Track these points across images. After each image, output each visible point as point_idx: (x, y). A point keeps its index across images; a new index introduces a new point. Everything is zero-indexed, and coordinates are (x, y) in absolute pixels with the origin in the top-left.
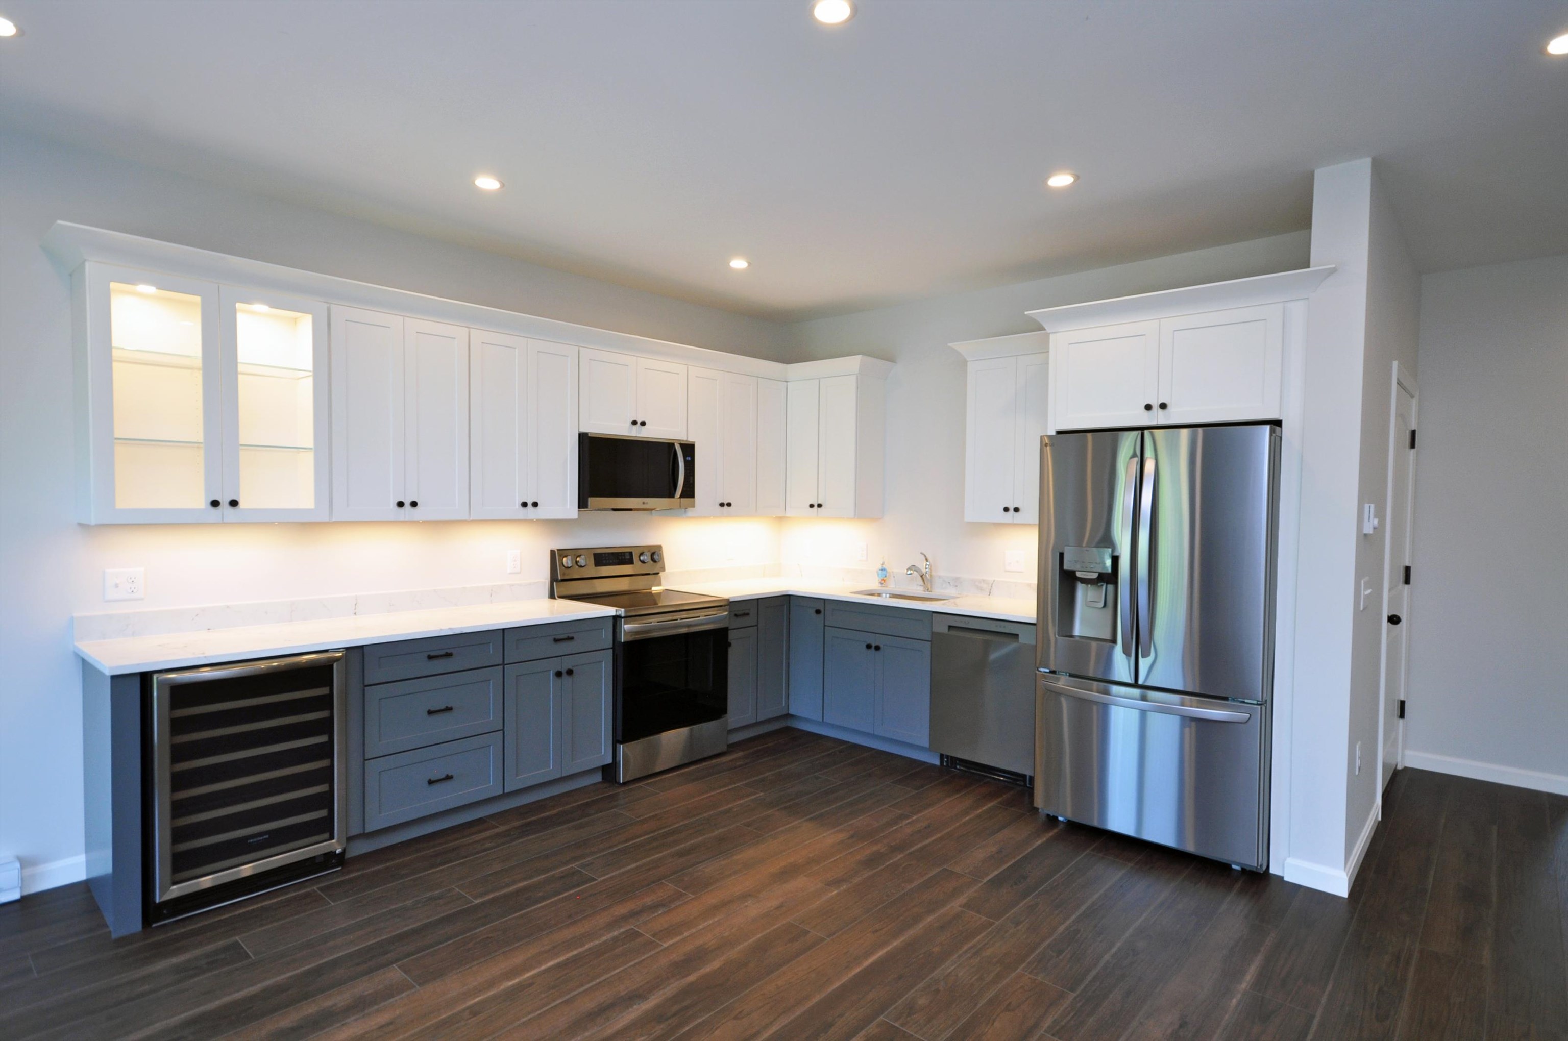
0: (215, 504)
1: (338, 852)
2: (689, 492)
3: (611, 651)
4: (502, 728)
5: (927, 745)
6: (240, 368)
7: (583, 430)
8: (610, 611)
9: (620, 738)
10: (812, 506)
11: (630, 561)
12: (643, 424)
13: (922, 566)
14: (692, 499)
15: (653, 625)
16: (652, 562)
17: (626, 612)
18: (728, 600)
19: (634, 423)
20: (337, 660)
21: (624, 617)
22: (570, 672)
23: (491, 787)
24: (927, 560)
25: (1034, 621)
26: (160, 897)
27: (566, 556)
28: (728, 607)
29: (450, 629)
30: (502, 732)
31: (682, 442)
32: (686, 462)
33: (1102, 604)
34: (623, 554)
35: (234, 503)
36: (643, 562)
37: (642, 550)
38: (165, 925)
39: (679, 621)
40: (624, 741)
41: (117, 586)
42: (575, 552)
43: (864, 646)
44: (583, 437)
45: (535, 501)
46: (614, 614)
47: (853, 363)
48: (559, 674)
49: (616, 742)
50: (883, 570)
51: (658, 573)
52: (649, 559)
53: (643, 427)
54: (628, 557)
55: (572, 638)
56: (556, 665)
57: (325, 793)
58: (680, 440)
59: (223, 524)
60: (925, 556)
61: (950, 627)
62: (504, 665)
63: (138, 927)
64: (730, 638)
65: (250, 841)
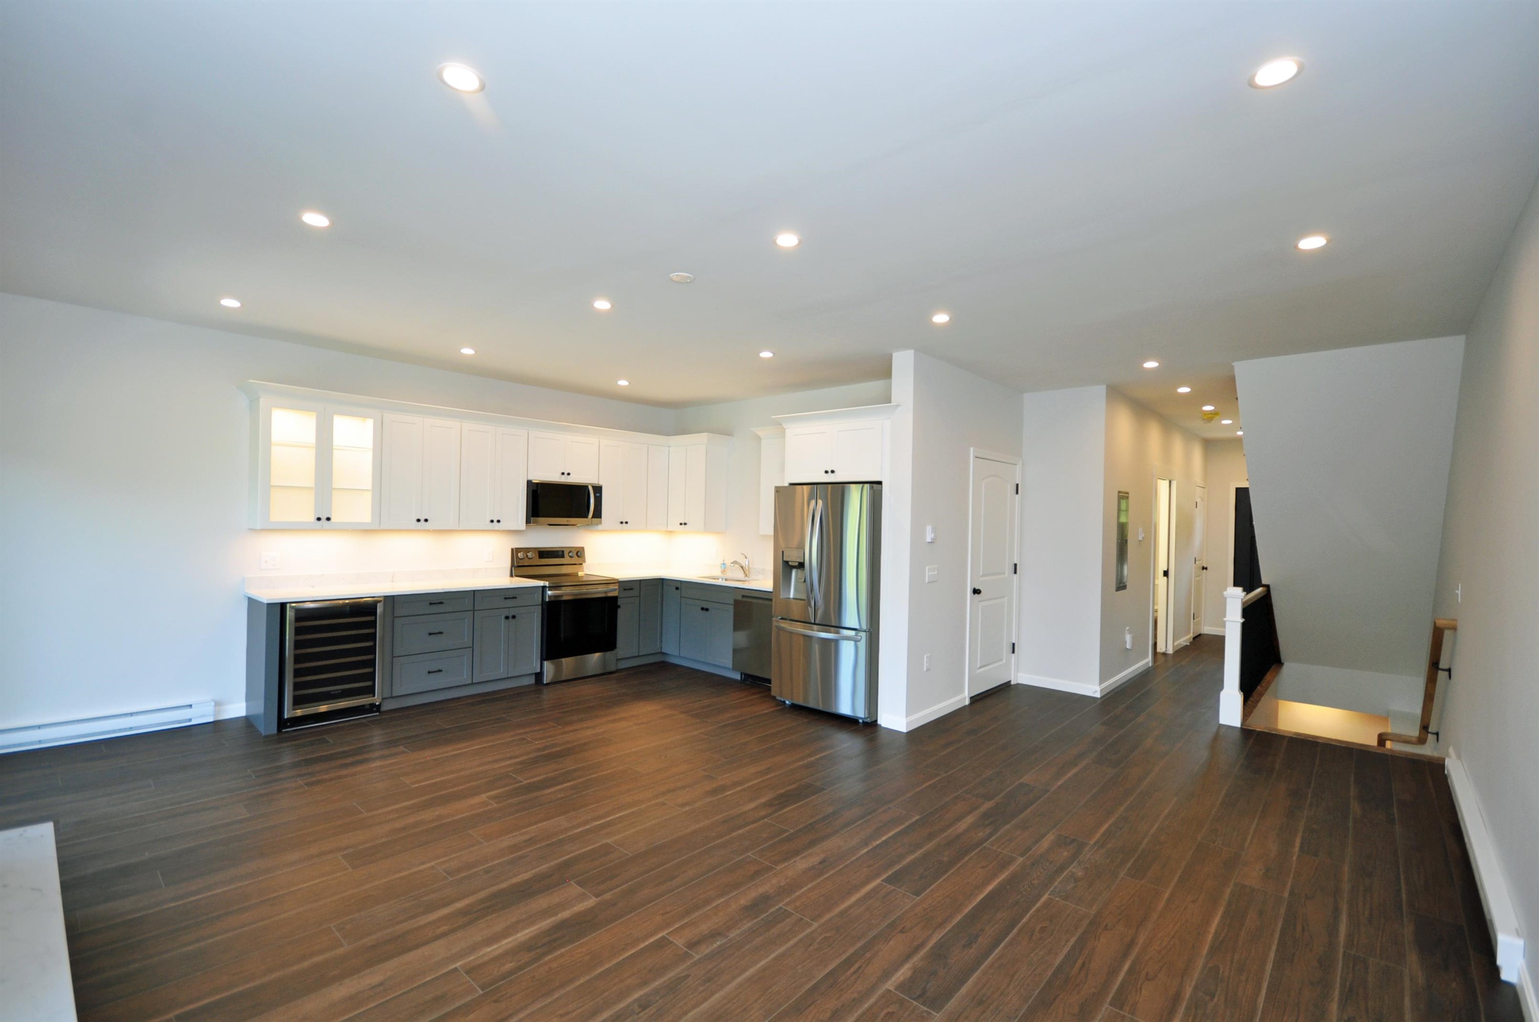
0: (319, 519)
1: (377, 704)
2: (598, 514)
3: (540, 607)
4: (471, 645)
5: (731, 666)
6: (334, 447)
7: (530, 478)
8: (540, 583)
9: (545, 658)
10: (681, 524)
11: (563, 556)
12: (569, 474)
13: (745, 563)
14: (599, 519)
15: (566, 593)
16: (577, 557)
17: (549, 584)
18: (618, 580)
19: (563, 474)
20: (380, 601)
21: (549, 587)
22: (514, 617)
23: (465, 678)
24: (746, 557)
25: (771, 590)
26: (287, 715)
27: (520, 552)
28: (618, 584)
29: (443, 589)
30: (471, 649)
31: (594, 485)
32: (595, 497)
33: (803, 580)
34: (557, 551)
35: (328, 519)
36: (571, 557)
37: (571, 550)
38: (288, 731)
39: (585, 590)
40: (546, 660)
41: (266, 562)
42: (526, 550)
43: (700, 609)
44: (529, 483)
45: (499, 519)
46: (542, 585)
47: (703, 437)
48: (507, 618)
49: (543, 659)
50: (724, 564)
51: (582, 564)
52: (575, 555)
53: (569, 476)
54: (561, 553)
55: (515, 598)
56: (506, 612)
57: (371, 672)
58: (592, 484)
59: (322, 530)
60: (744, 555)
61: (743, 596)
62: (474, 611)
63: (275, 731)
64: (620, 602)
65: (332, 693)
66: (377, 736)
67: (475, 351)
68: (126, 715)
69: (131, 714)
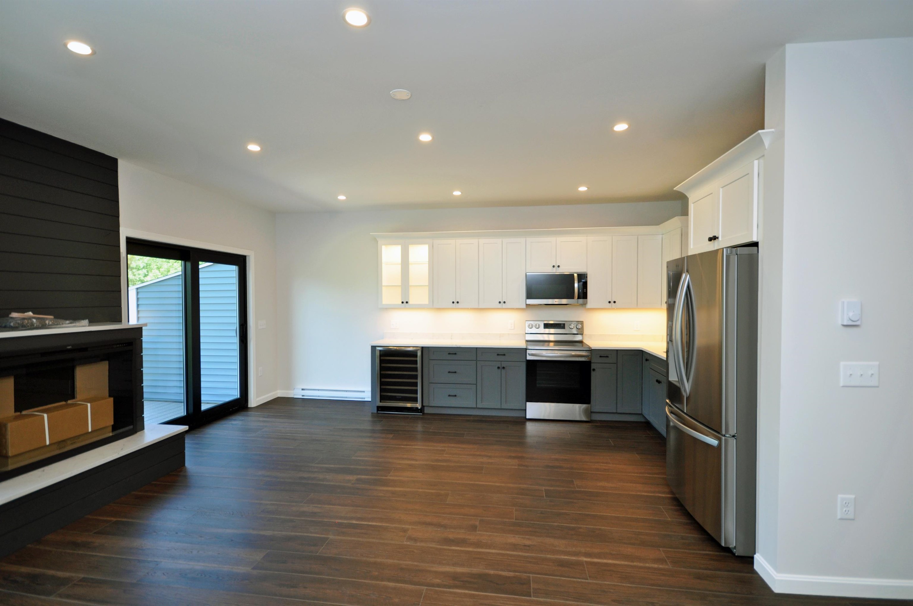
0: (403, 302)
1: (419, 408)
2: (583, 296)
3: (524, 363)
4: (476, 383)
6: (410, 263)
7: (527, 272)
9: (528, 399)
11: (562, 328)
12: (559, 266)
14: (586, 300)
18: (591, 348)
19: (554, 267)
20: (419, 350)
22: (504, 368)
23: (472, 404)
26: (377, 404)
28: (590, 352)
30: (475, 385)
31: (579, 273)
32: (580, 283)
34: (560, 324)
35: (407, 302)
36: (571, 328)
37: (569, 323)
40: (528, 401)
43: (656, 380)
44: (526, 275)
45: (505, 301)
46: (525, 347)
48: (499, 368)
49: (526, 401)
52: (574, 327)
53: (560, 268)
55: (505, 355)
56: (498, 364)
57: (416, 389)
58: (578, 272)
59: (405, 308)
62: (476, 360)
63: (376, 412)
64: (593, 366)
65: (397, 397)
66: (419, 427)
67: (461, 192)
68: (344, 391)
69: (346, 391)
